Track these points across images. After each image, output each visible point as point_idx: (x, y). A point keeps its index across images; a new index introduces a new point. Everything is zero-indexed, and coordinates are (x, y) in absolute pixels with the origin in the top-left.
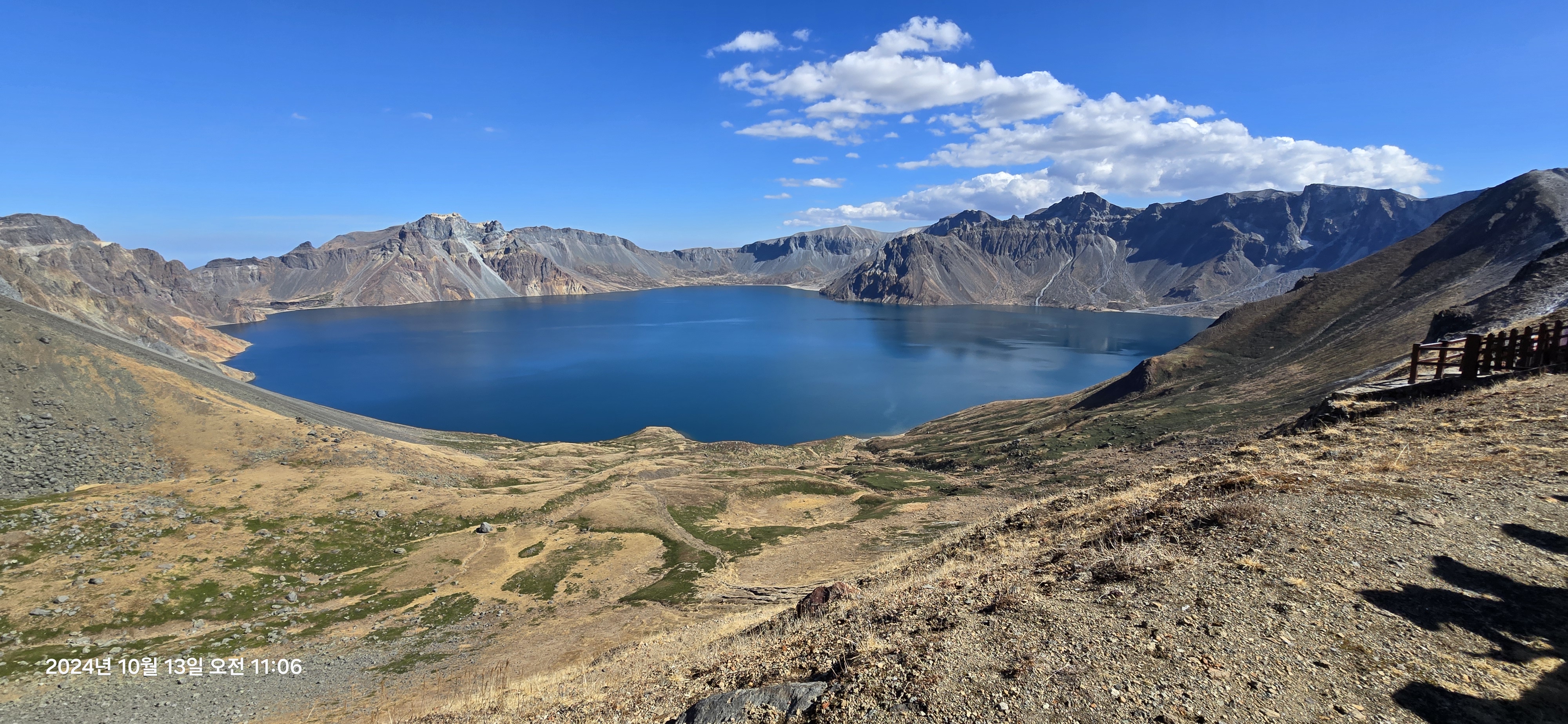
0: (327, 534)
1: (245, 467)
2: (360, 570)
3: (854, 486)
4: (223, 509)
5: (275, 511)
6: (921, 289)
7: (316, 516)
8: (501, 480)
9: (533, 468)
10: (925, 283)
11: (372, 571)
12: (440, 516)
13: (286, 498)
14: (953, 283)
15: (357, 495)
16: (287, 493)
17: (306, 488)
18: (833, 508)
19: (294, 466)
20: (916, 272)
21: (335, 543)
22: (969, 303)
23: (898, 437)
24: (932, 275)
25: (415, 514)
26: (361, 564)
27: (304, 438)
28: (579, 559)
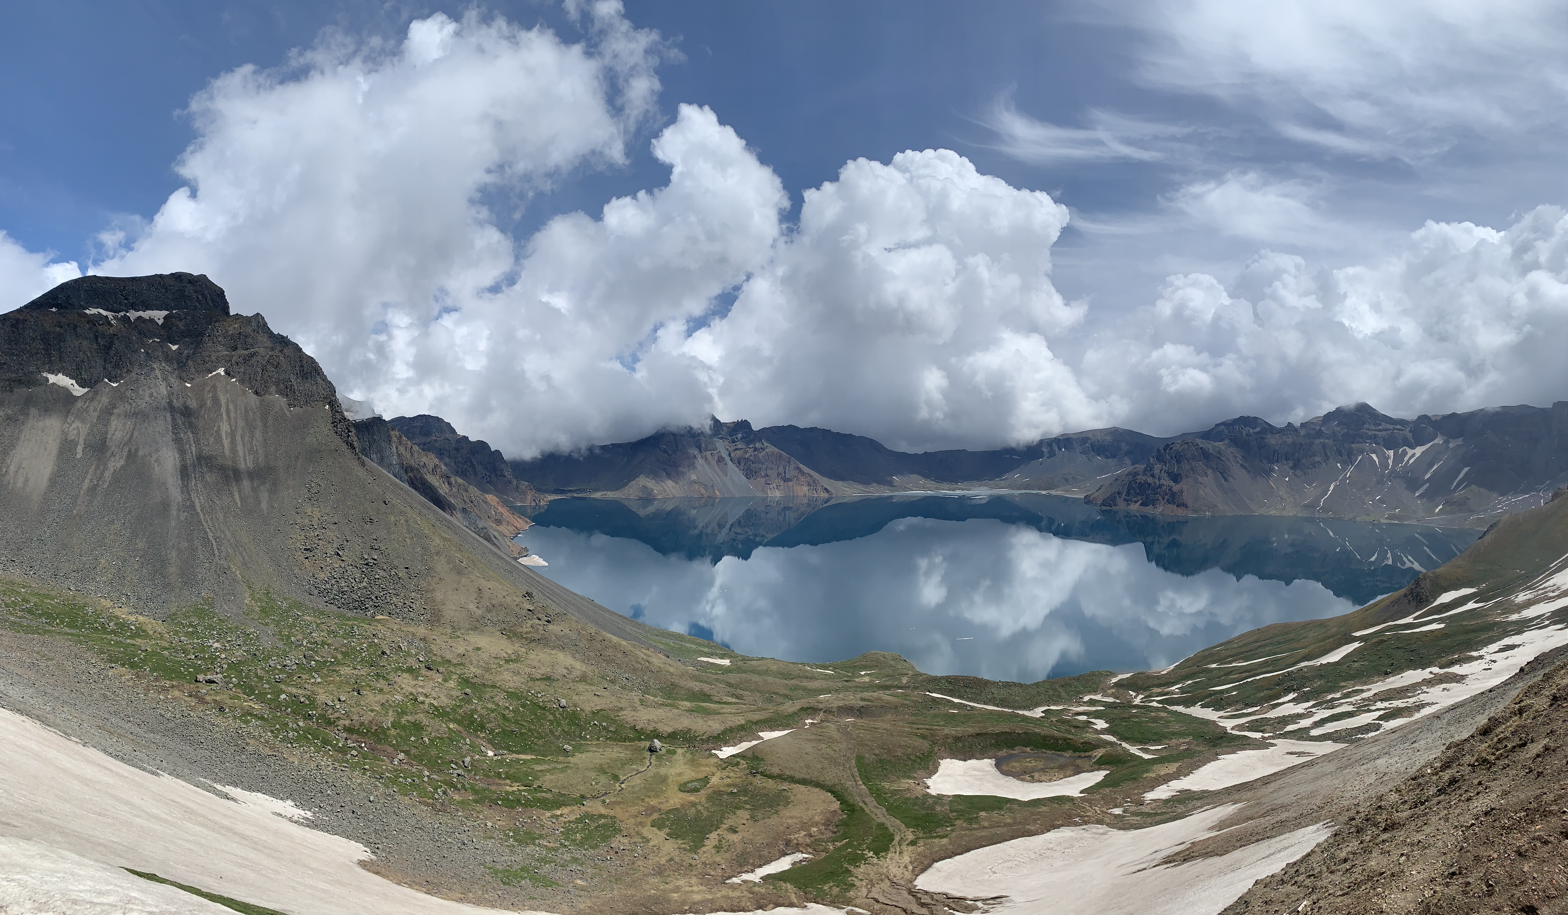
0: (513, 711)
1: (475, 629)
2: (529, 757)
4: (449, 662)
5: (483, 676)
7: (510, 690)
11: (537, 762)
12: (615, 722)
13: (494, 666)
15: (549, 679)
17: (511, 660)
19: (509, 638)
20: (1191, 481)
21: (516, 722)
25: (593, 713)
26: (531, 751)
27: (524, 612)
28: (738, 809)
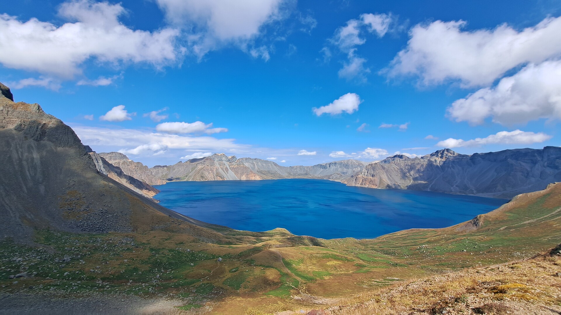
0: (171, 255)
1: (152, 230)
3: (354, 258)
4: (144, 243)
5: (158, 246)
6: (380, 183)
7: (169, 249)
8: (227, 242)
9: (237, 239)
12: (206, 253)
13: (162, 242)
14: (392, 181)
15: (182, 243)
16: (163, 240)
17: (168, 239)
18: (345, 266)
19: (166, 231)
20: (378, 177)
21: (173, 259)
23: (372, 240)
24: (384, 178)
25: (199, 252)
28: (249, 275)
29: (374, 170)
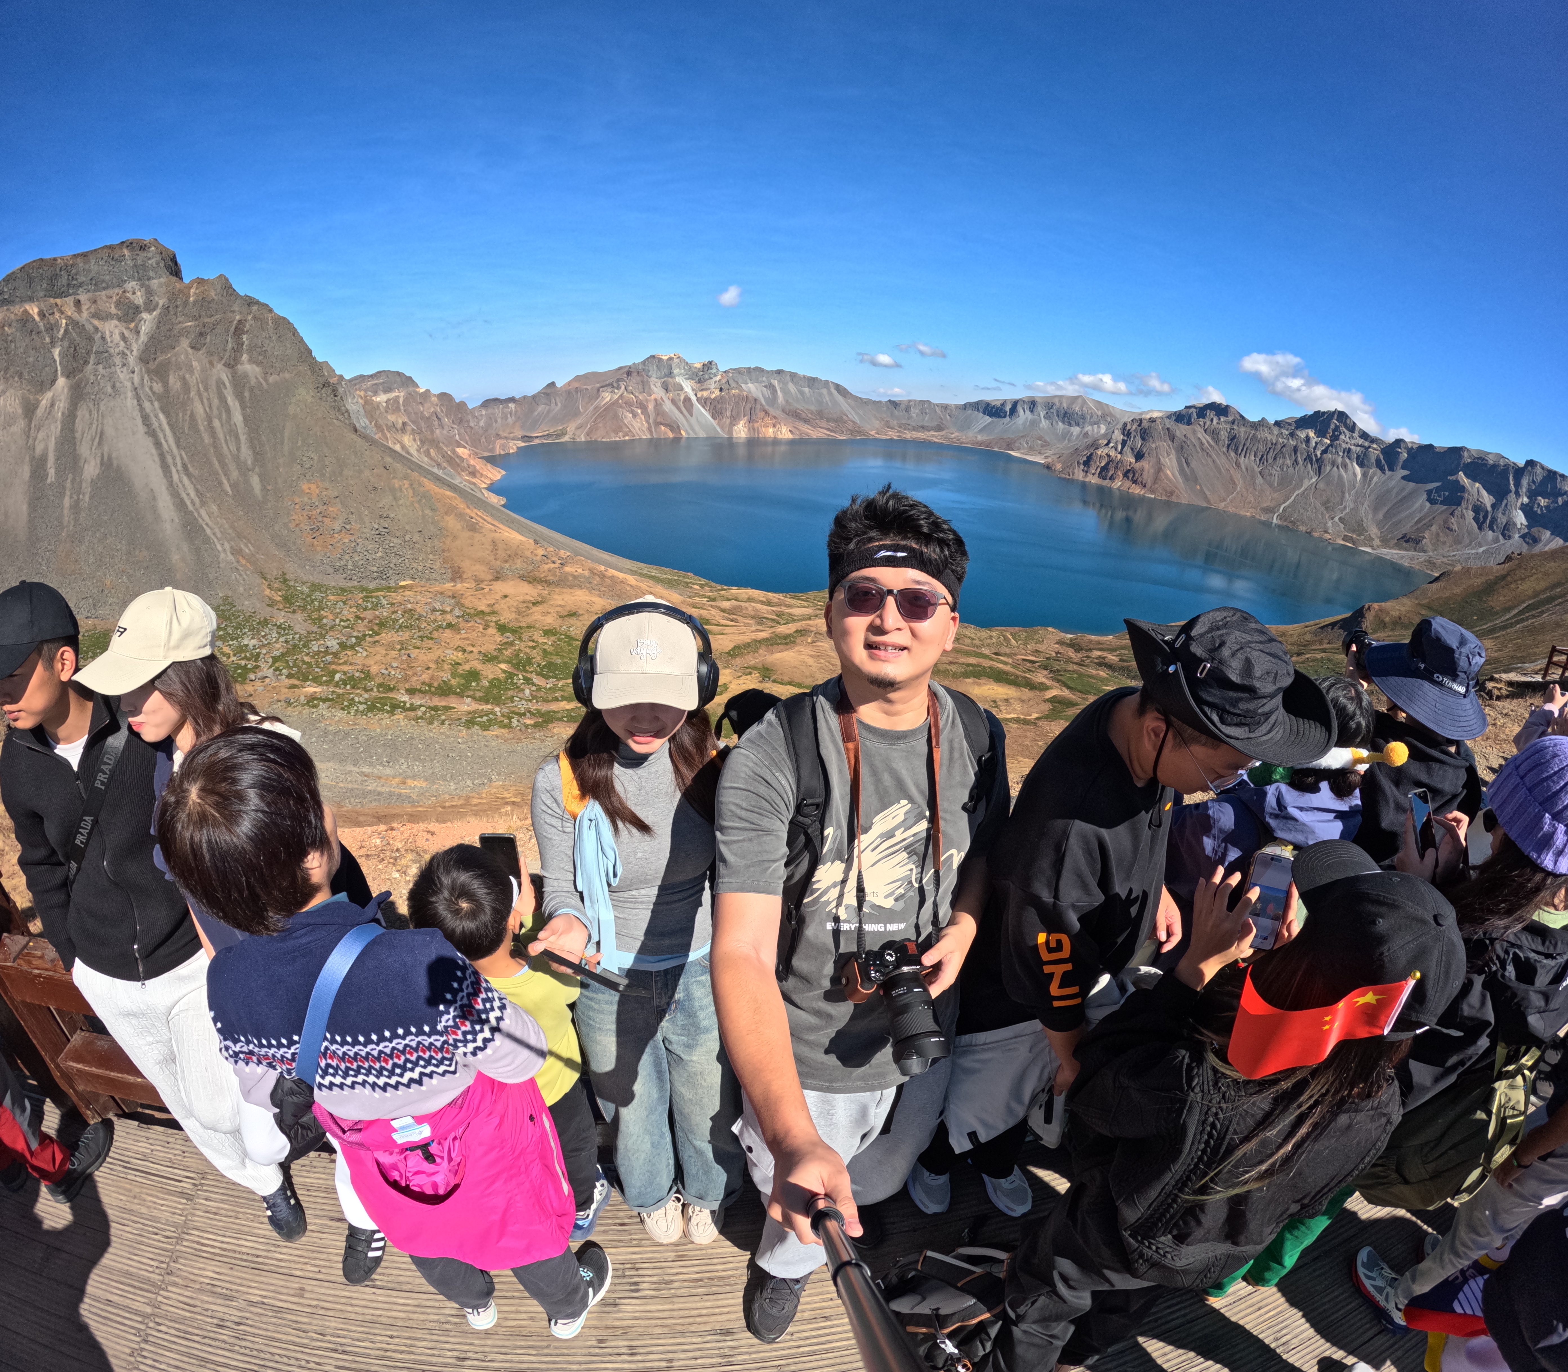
3: (1048, 683)
4: (482, 612)
5: (516, 620)
6: (1156, 479)
10: (1161, 474)
14: (1190, 478)
16: (525, 605)
18: (1023, 701)
19: (530, 582)
20: (1153, 460)
22: (1205, 505)
23: (1105, 638)
24: (1170, 464)
27: (539, 558)
29: (1143, 439)
